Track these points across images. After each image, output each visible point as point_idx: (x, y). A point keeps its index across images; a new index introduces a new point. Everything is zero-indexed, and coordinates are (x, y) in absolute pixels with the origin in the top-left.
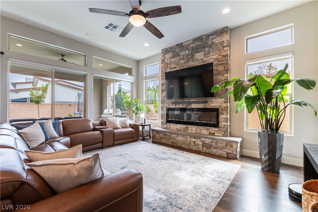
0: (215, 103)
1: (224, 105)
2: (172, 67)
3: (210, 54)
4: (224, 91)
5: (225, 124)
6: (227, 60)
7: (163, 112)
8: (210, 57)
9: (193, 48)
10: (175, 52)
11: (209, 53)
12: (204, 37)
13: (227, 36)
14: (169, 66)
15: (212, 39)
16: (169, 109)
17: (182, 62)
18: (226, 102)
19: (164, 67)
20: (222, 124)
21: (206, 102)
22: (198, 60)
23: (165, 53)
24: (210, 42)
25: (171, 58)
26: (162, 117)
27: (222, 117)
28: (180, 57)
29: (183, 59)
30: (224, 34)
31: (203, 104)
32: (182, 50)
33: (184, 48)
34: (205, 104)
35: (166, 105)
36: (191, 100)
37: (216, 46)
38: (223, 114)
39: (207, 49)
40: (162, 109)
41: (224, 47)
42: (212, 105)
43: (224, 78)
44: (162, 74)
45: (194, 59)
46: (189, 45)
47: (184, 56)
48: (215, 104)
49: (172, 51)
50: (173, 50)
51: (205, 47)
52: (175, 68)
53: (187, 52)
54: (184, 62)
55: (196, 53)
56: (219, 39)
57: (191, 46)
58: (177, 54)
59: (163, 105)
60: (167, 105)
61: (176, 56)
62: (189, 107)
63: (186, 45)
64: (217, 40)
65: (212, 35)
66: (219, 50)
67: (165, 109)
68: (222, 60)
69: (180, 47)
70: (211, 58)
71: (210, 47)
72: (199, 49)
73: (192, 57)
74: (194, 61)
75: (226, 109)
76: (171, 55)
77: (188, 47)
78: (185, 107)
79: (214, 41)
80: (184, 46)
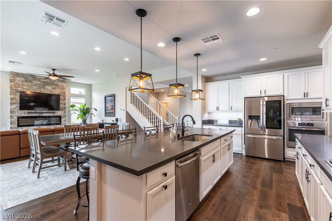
0: (58, 113)
1: (64, 114)
2: (24, 88)
3: (56, 89)
4: (64, 108)
5: (64, 122)
6: (65, 95)
7: (13, 120)
9: (44, 82)
10: (28, 79)
11: (55, 88)
13: (65, 84)
14: (20, 86)
15: (57, 82)
16: (19, 117)
18: (64, 113)
19: (14, 86)
21: (55, 113)
22: (48, 90)
23: (16, 76)
25: (23, 81)
26: (11, 124)
27: (63, 120)
28: (33, 84)
30: (64, 83)
31: (52, 114)
32: (34, 80)
33: (36, 79)
34: (53, 114)
35: (16, 114)
36: (42, 111)
37: (59, 86)
38: (63, 118)
39: (54, 86)
40: (12, 118)
41: (63, 88)
42: (57, 114)
43: (63, 102)
44: (11, 90)
46: (41, 79)
47: (36, 84)
50: (25, 76)
51: (52, 84)
52: (28, 89)
53: (40, 83)
54: (37, 88)
55: (46, 85)
56: (61, 84)
57: (43, 80)
58: (30, 81)
59: (12, 114)
60: (18, 114)
61: (28, 82)
62: (41, 115)
63: (39, 78)
65: (57, 80)
66: (61, 89)
67: (15, 118)
68: (62, 94)
69: (33, 77)
70: (56, 92)
71: (56, 86)
72: (49, 84)
73: (44, 87)
74: (45, 90)
75: (65, 116)
76: (23, 79)
77: (40, 80)
78: (38, 115)
79: (58, 83)
80: (36, 78)
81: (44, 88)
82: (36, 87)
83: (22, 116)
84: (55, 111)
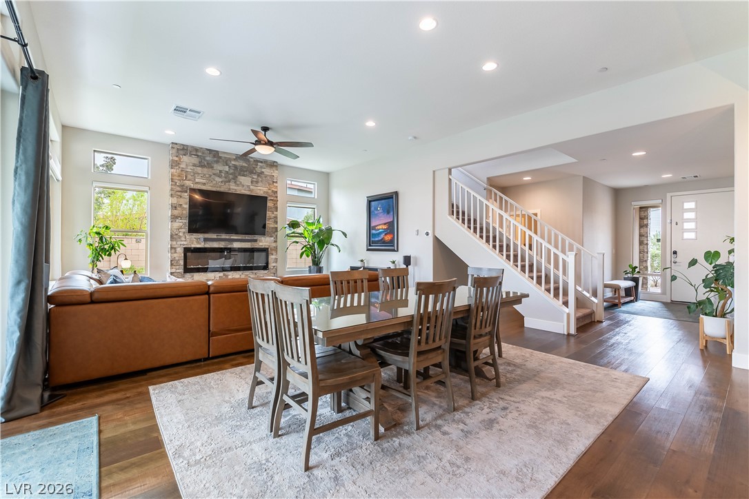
0: (263, 242)
1: (274, 245)
2: (197, 180)
3: (260, 184)
4: (274, 230)
5: (274, 264)
6: (277, 197)
7: (175, 255)
8: (259, 188)
9: (235, 167)
10: (204, 159)
11: (257, 182)
12: (252, 160)
13: (278, 172)
14: (189, 177)
15: (261, 167)
16: (187, 250)
17: (218, 179)
18: (275, 242)
19: (179, 176)
20: (271, 265)
21: (256, 241)
22: (243, 186)
23: (181, 152)
24: (258, 169)
25: (194, 165)
26: (172, 265)
27: (272, 258)
28: (214, 172)
29: (220, 176)
30: (274, 169)
31: (250, 243)
32: (217, 162)
33: (221, 160)
34: (253, 243)
35: (182, 243)
36: (232, 237)
37: (266, 177)
38: (272, 254)
39: (255, 177)
40: (173, 251)
41: (273, 182)
42: (261, 244)
43: (273, 215)
44: (173, 187)
45: (238, 183)
46: (230, 160)
47: (220, 171)
48: (265, 244)
49: (198, 155)
50: (200, 154)
51: (252, 172)
52: (204, 184)
53: (227, 168)
54: (222, 182)
55: (240, 175)
56: (268, 170)
57: (233, 163)
58: (207, 164)
59: (174, 243)
60: (185, 243)
61: (205, 166)
62: (229, 246)
63: (225, 158)
64: (267, 171)
65: (261, 162)
66: (269, 184)
67: (180, 251)
68: (271, 196)
69: (214, 156)
70: (260, 190)
71: (258, 176)
72: (244, 171)
73: (235, 178)
74: (238, 185)
75: (276, 249)
76: (195, 160)
77: (229, 162)
78: (222, 247)
79: (263, 170)
80: (221, 157)
81: (235, 182)
82: (220, 180)
83: (193, 246)
84: (256, 237)
